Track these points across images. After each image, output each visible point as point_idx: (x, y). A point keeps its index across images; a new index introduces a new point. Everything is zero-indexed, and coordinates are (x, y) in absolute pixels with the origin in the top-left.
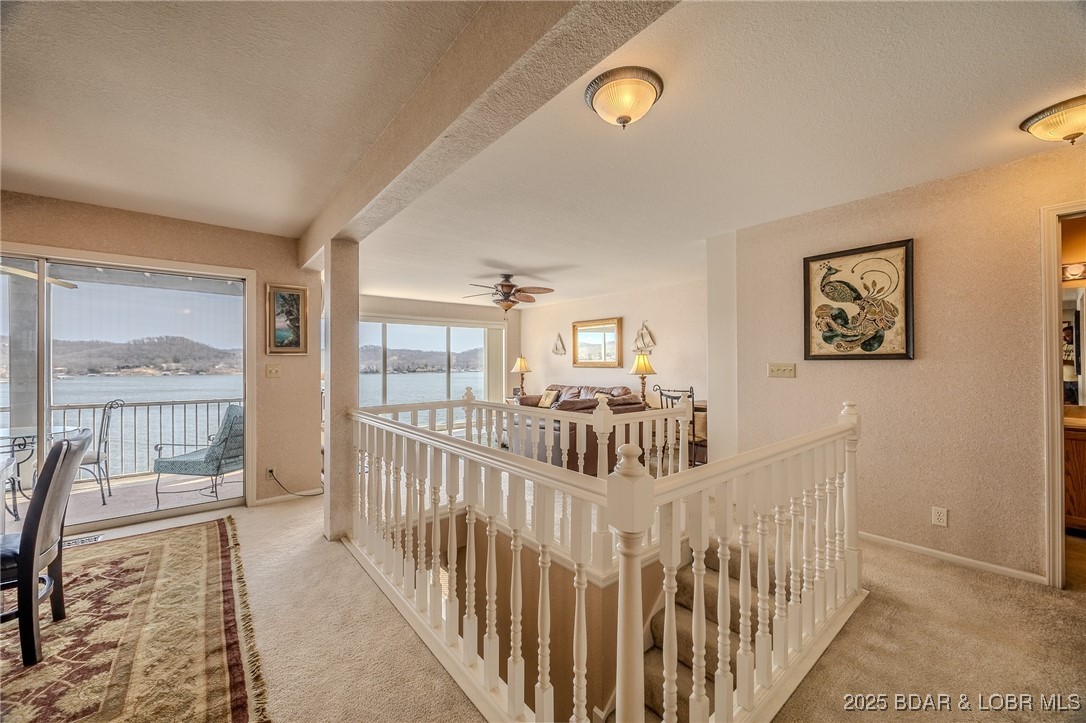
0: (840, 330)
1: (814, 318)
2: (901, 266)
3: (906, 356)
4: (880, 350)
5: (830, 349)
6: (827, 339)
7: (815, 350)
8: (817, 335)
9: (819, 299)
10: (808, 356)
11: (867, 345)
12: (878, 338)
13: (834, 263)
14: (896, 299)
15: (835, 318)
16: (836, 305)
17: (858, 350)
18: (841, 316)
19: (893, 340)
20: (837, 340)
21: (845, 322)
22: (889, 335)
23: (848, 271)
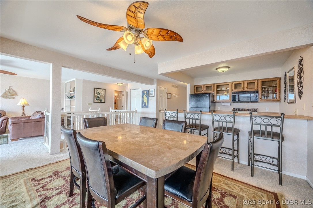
0: (98, 99)
1: (95, 97)
2: (104, 92)
3: (105, 102)
4: (102, 102)
5: (97, 101)
6: (96, 100)
7: (95, 101)
8: (95, 99)
9: (96, 94)
10: (94, 102)
11: (101, 101)
12: (102, 100)
13: (98, 89)
14: (104, 96)
15: (97, 97)
16: (98, 95)
17: (100, 102)
18: (98, 97)
19: (103, 101)
20: (98, 100)
21: (98, 98)
22: (103, 100)
23: (99, 91)
